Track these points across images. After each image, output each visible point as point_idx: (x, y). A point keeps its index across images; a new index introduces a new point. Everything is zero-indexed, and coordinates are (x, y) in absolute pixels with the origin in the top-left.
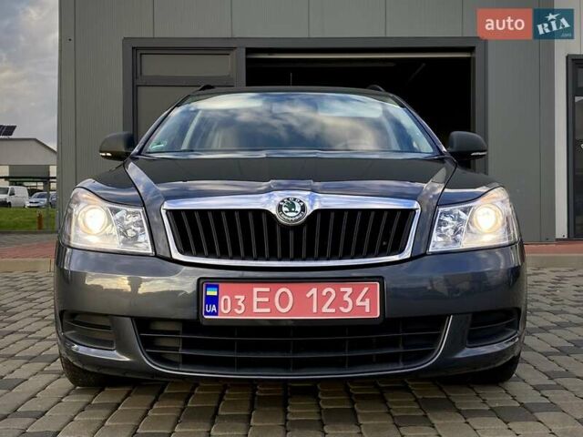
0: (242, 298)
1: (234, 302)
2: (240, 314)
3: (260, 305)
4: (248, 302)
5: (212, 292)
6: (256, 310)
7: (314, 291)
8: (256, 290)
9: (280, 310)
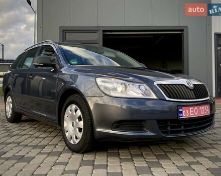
0: (188, 111)
1: (186, 112)
2: (188, 116)
3: (192, 113)
4: (189, 112)
5: (180, 110)
6: (191, 114)
7: (201, 108)
8: (191, 108)
9: (196, 114)
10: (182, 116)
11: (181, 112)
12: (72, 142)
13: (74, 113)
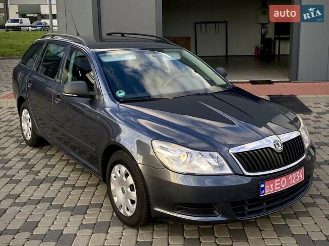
0: (272, 185)
1: (270, 187)
2: (272, 192)
3: (278, 186)
4: (274, 187)
5: (262, 186)
6: (276, 189)
7: (291, 176)
8: (276, 181)
9: (283, 186)
10: (264, 194)
11: (263, 189)
12: (122, 211)
13: (124, 179)
